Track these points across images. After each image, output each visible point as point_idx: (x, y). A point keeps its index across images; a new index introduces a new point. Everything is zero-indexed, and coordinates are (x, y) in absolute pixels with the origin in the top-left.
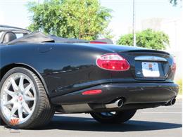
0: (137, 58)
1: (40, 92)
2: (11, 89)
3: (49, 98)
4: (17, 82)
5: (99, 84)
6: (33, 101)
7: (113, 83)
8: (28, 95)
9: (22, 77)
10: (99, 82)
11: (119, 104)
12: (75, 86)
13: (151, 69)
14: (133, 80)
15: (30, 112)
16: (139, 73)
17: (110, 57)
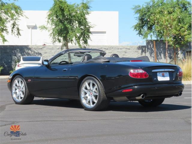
0: (153, 71)
1: (100, 90)
2: (86, 88)
3: (106, 94)
4: (89, 84)
5: (132, 86)
6: (97, 96)
7: (139, 85)
8: (95, 92)
9: (91, 82)
10: (132, 85)
11: (142, 97)
12: (122, 86)
13: (163, 76)
14: (151, 83)
15: (96, 101)
16: (155, 79)
17: (137, 71)
